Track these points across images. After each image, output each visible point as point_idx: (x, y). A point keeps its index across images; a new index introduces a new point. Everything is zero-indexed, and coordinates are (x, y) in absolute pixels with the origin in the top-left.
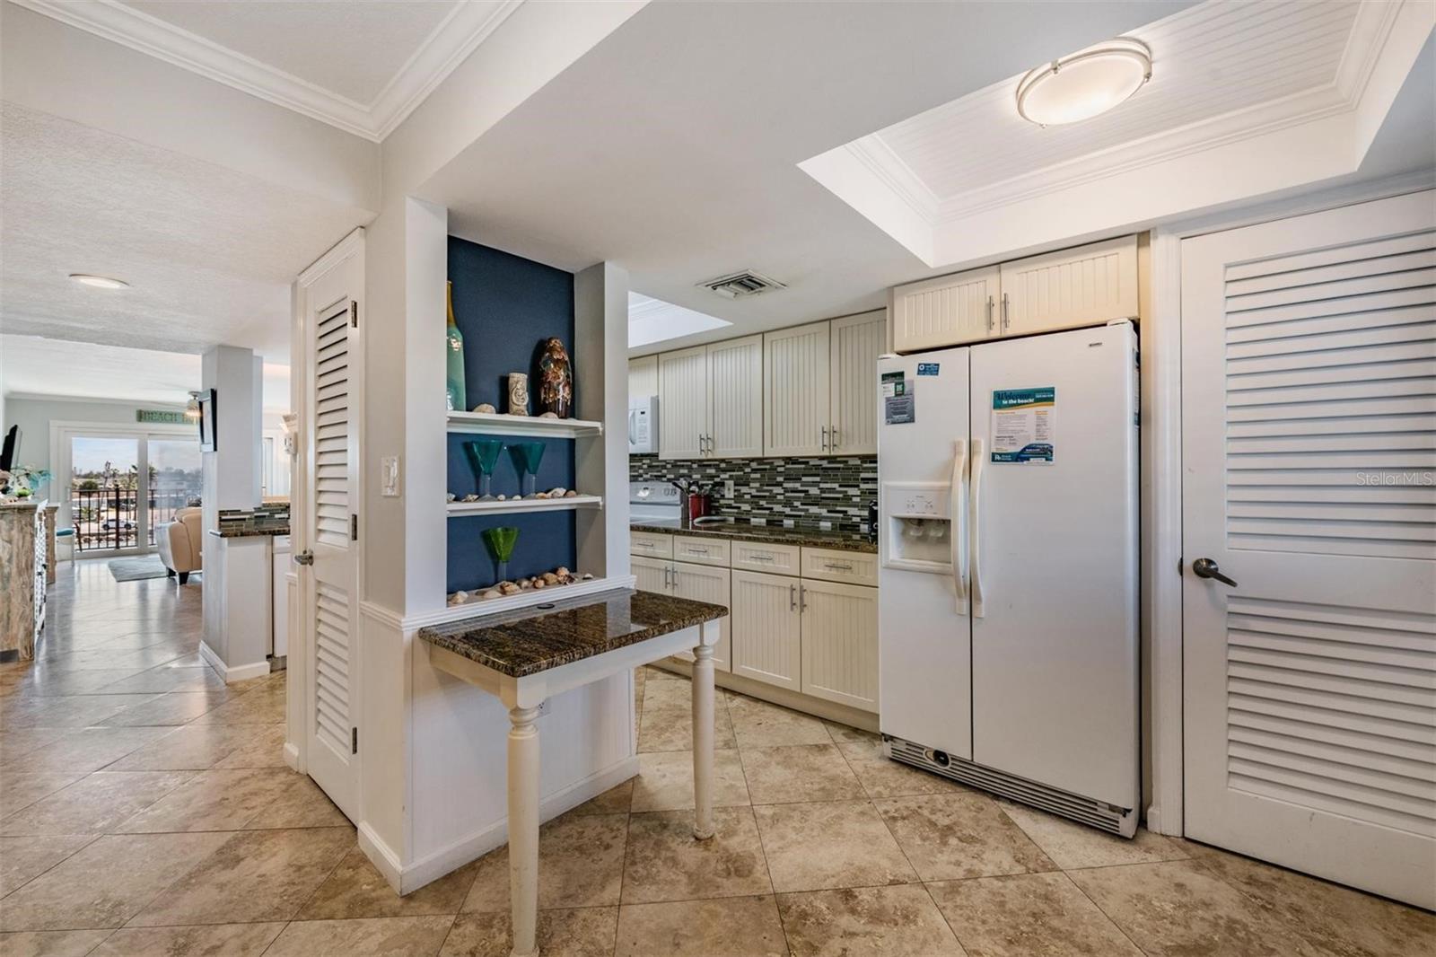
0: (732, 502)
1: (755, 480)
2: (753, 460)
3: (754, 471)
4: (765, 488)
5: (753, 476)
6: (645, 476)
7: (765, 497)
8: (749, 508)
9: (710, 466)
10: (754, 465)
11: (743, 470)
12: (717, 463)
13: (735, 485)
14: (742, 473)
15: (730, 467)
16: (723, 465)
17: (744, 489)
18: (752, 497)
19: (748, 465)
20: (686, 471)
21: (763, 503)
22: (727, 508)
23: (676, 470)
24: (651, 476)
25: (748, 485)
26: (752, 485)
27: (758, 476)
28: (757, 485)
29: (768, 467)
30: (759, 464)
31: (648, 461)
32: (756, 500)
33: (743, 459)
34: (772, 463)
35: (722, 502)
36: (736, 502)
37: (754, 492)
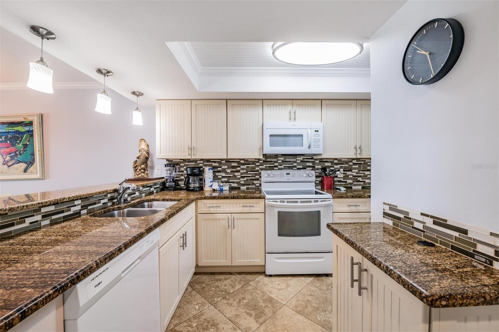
0: (342, 179)
1: (355, 169)
2: (354, 159)
3: (355, 164)
4: (361, 172)
5: (354, 166)
6: (279, 167)
7: (361, 176)
8: (352, 182)
9: (327, 162)
10: (355, 161)
11: (349, 164)
12: (332, 160)
13: (344, 171)
14: (348, 165)
15: (340, 162)
16: (336, 161)
17: (348, 173)
18: (353, 176)
19: (351, 162)
20: (311, 164)
21: (360, 179)
22: (338, 182)
23: (303, 163)
24: (284, 167)
25: (352, 171)
26: (353, 171)
27: (357, 166)
28: (357, 171)
29: (363, 162)
30: (357, 161)
31: (283, 159)
32: (357, 178)
33: (348, 159)
34: (365, 161)
35: (335, 179)
36: (344, 179)
37: (355, 174)
